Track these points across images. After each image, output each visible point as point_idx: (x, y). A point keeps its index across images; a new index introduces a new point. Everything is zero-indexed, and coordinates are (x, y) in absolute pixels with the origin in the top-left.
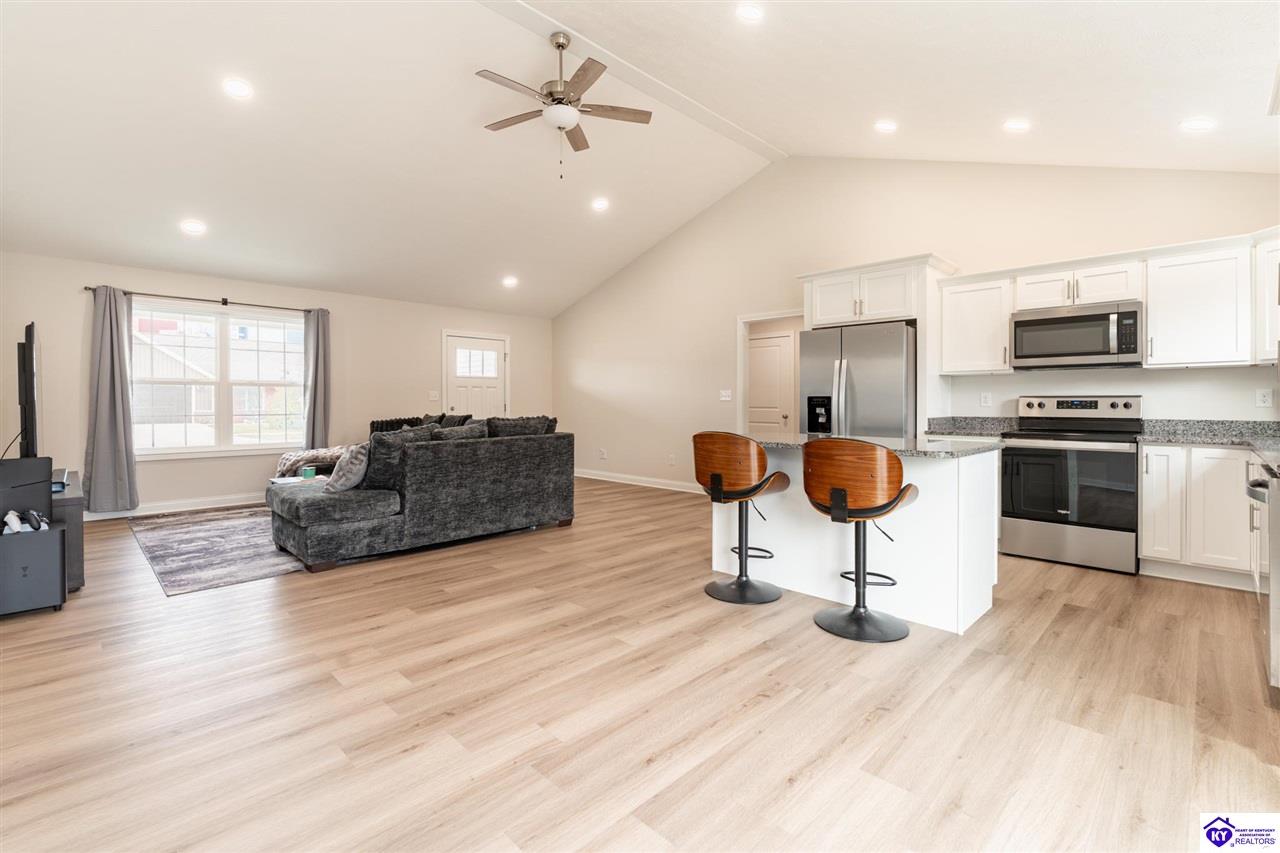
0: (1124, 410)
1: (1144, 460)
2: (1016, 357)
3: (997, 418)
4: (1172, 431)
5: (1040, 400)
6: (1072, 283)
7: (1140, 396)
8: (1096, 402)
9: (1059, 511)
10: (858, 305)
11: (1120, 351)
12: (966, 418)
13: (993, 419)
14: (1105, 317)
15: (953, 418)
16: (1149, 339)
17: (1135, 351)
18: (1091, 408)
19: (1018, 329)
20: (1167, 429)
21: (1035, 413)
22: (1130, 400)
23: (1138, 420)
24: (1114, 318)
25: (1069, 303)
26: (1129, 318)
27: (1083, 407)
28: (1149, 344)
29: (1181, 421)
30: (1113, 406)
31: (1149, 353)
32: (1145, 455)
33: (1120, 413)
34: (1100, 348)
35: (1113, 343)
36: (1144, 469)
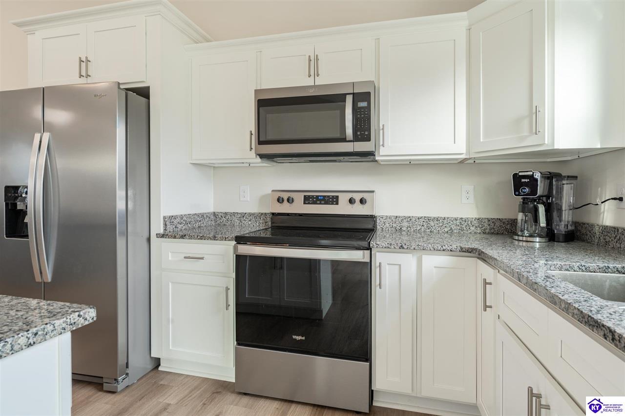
0: (361, 206)
1: (378, 270)
2: (260, 143)
3: (253, 214)
4: (398, 228)
5: (289, 194)
6: (312, 58)
7: (373, 192)
8: (337, 197)
9: (294, 337)
10: (83, 65)
11: (357, 138)
12: (226, 213)
13: (250, 214)
14: (342, 98)
15: (214, 214)
16: (381, 127)
17: (368, 139)
18: (332, 204)
19: (261, 108)
20: (394, 225)
21: (285, 208)
22: (365, 196)
23: (372, 218)
24: (349, 100)
25: (310, 82)
26: (363, 101)
27: (327, 203)
28: (381, 132)
29: (405, 218)
30: (351, 201)
31: (381, 143)
32: (378, 264)
33: (358, 210)
34: (337, 135)
35: (349, 131)
36: (378, 282)
